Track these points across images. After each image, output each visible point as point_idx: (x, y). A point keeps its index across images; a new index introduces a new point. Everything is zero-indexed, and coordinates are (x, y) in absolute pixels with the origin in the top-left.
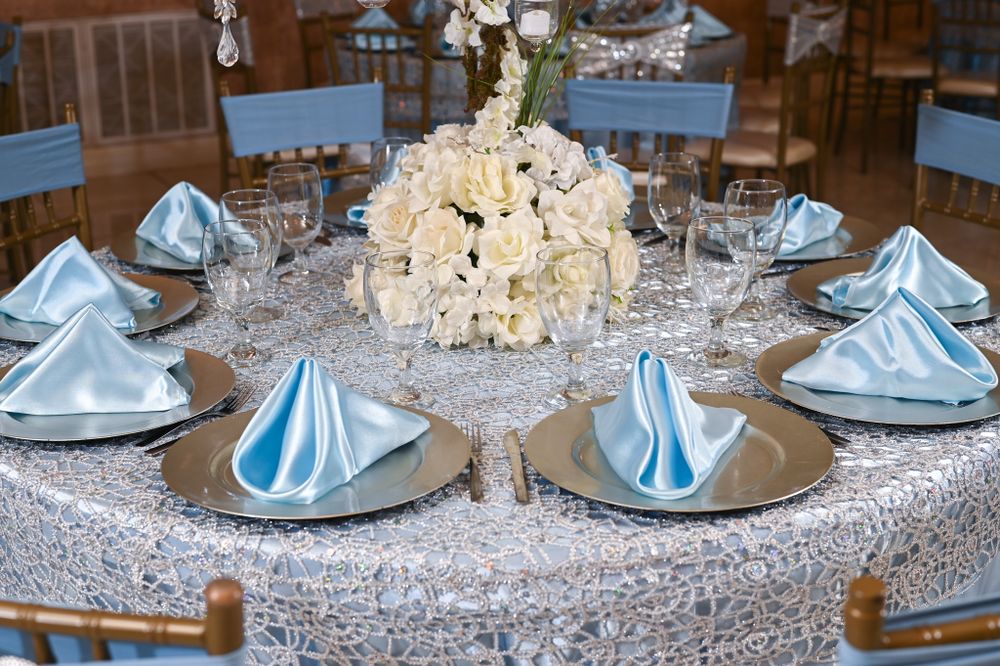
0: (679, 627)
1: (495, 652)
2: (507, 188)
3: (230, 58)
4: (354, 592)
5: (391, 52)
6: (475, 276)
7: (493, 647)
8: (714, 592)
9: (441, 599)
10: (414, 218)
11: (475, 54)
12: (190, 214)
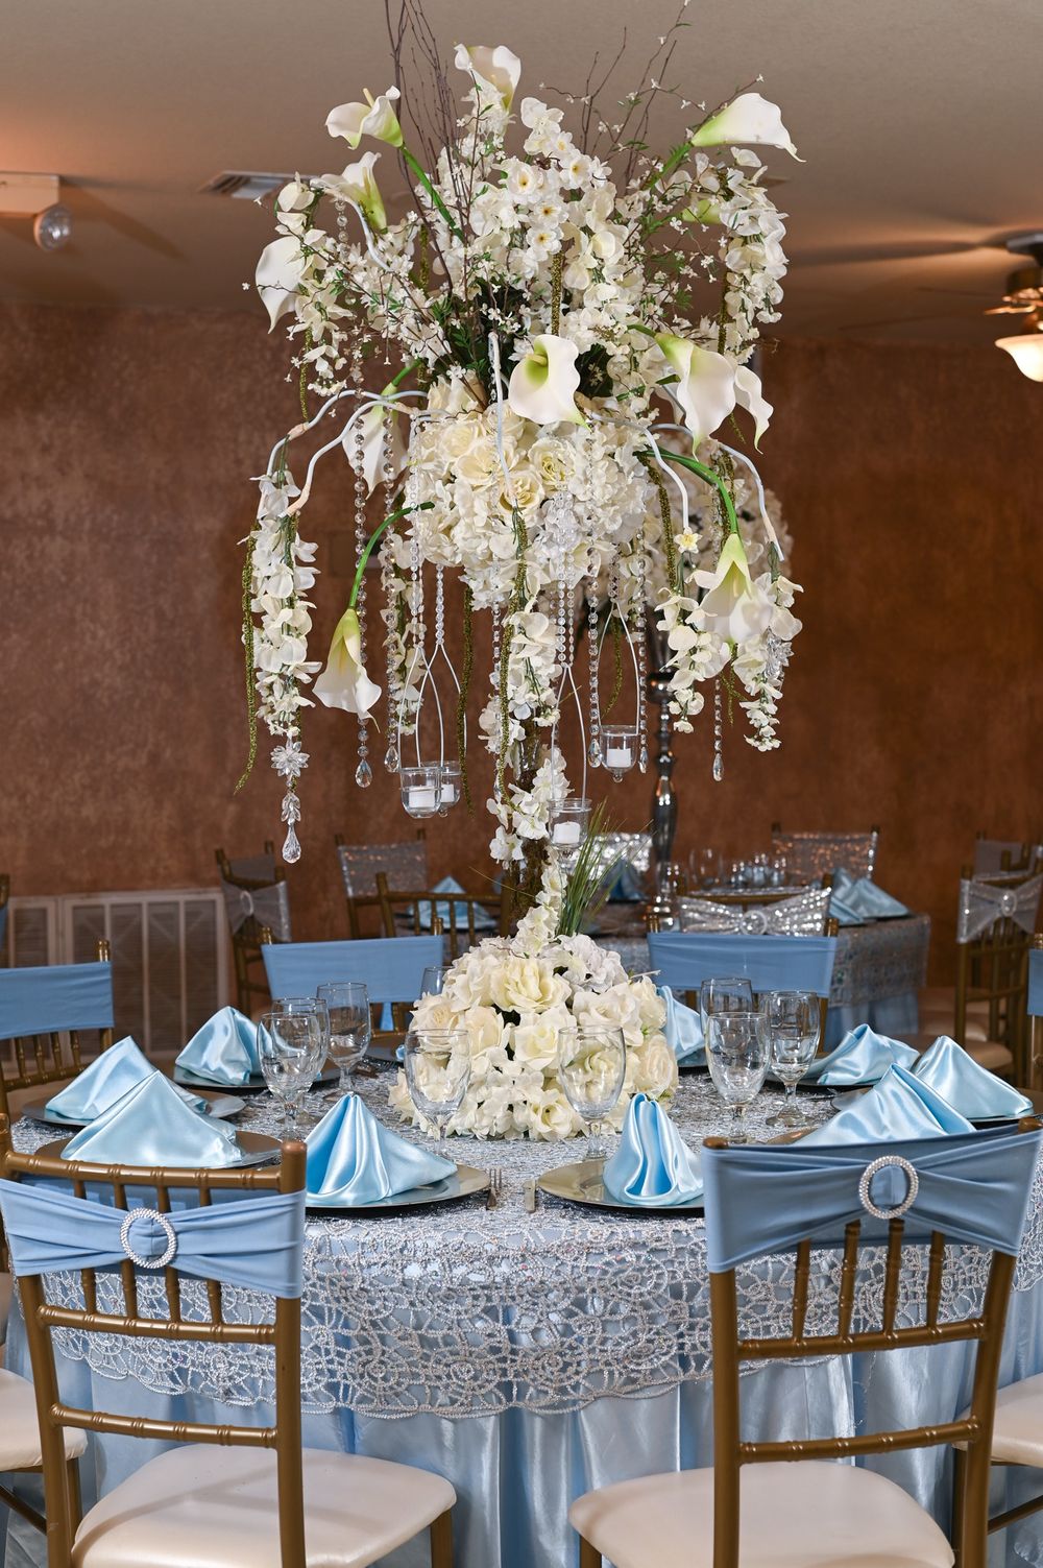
0: (656, 1310)
1: (499, 1325)
2: (543, 989)
3: (294, 855)
4: (384, 1265)
5: (462, 931)
6: (510, 1068)
7: (498, 1322)
8: (685, 1277)
9: (455, 1271)
10: (457, 1018)
11: (518, 868)
12: (235, 1037)
